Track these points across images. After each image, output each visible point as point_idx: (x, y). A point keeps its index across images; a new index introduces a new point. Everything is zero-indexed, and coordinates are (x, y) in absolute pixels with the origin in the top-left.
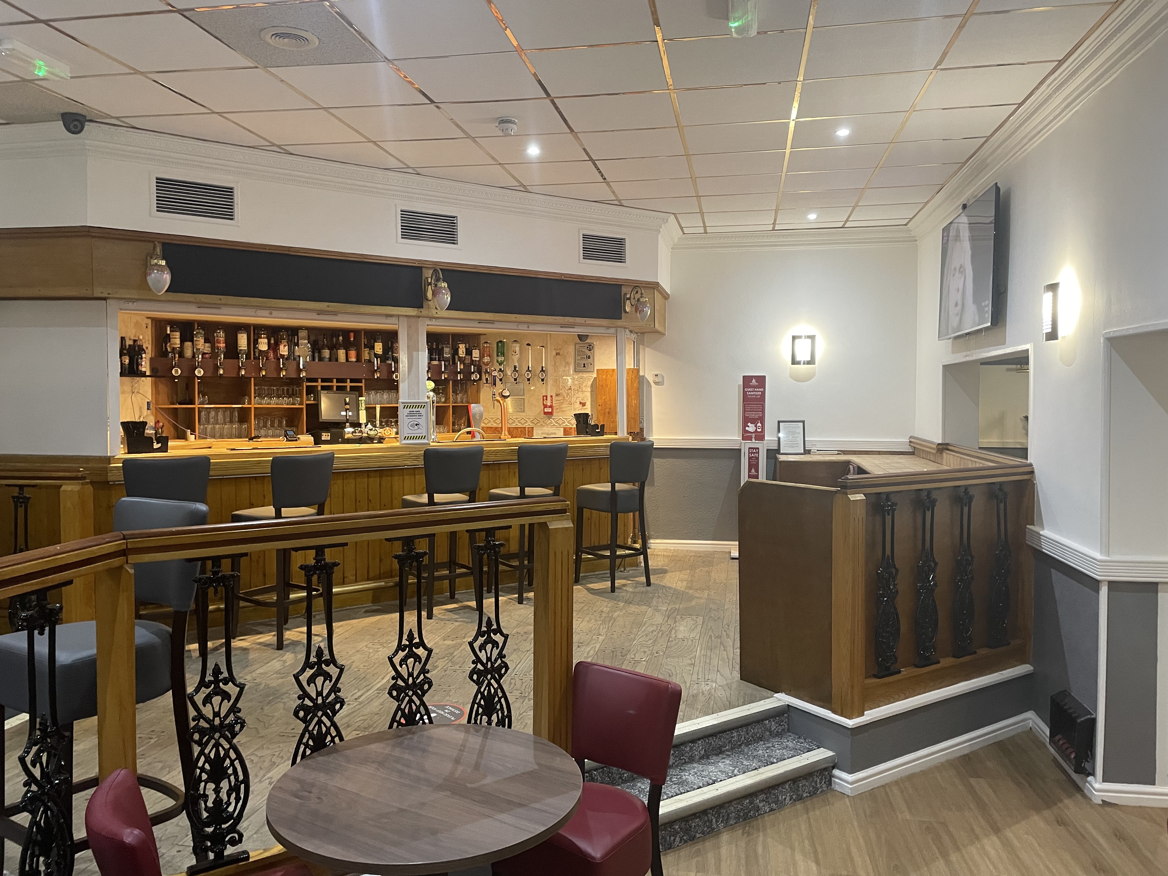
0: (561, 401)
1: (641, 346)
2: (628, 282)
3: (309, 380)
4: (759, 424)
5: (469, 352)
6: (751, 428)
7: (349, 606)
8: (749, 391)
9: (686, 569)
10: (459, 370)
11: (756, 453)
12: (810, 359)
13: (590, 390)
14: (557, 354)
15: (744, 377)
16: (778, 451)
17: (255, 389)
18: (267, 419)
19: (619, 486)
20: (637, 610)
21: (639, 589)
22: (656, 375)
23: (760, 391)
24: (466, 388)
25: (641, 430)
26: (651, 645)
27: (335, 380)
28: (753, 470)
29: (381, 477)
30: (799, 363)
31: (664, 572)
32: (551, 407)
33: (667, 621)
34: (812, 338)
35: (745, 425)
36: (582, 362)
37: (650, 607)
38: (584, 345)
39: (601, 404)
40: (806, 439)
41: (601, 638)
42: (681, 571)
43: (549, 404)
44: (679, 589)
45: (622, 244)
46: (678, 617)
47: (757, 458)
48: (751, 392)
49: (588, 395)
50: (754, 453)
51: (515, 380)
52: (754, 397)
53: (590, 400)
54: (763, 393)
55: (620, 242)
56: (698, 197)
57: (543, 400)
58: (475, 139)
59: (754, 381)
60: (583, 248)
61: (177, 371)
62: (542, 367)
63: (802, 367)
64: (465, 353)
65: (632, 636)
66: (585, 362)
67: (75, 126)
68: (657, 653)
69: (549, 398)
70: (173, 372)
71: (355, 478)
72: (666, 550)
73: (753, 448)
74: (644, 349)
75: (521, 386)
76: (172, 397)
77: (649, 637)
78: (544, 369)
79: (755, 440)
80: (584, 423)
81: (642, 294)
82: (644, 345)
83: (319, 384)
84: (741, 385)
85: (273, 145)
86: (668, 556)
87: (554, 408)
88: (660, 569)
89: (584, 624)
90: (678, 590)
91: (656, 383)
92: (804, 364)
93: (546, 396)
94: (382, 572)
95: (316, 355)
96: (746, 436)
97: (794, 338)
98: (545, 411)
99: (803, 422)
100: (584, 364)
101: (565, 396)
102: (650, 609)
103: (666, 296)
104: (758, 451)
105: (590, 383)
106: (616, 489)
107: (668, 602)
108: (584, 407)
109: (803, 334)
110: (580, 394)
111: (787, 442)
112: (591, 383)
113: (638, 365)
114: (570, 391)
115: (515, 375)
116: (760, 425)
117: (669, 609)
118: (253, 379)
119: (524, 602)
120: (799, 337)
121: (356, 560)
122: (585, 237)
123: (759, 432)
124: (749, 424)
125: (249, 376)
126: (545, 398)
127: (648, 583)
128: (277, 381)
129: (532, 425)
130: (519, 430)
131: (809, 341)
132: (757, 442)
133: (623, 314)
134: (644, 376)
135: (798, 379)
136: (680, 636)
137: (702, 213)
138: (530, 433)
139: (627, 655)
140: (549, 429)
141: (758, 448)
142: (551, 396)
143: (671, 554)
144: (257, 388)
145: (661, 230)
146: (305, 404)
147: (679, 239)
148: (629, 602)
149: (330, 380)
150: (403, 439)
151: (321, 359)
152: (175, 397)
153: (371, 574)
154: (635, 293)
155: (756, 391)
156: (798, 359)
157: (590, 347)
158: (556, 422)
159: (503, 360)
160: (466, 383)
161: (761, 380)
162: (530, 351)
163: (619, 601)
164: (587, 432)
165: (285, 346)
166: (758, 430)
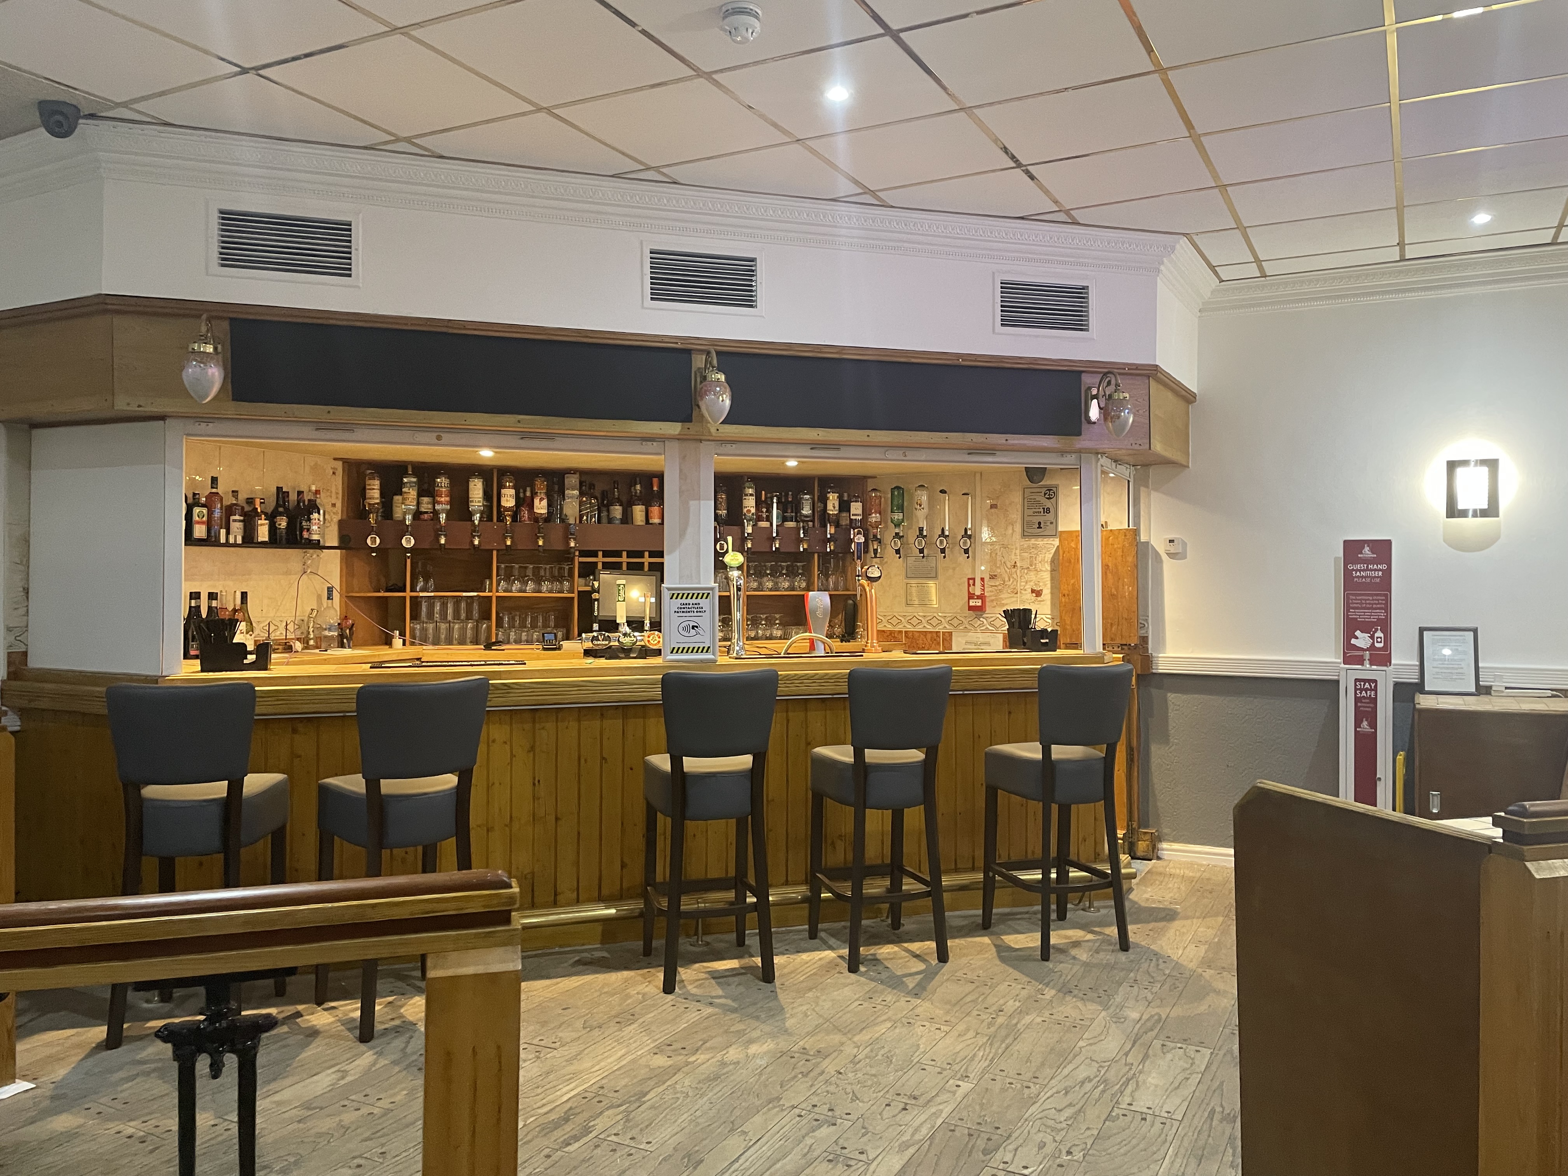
0: (1000, 587)
1: (1142, 489)
2: (1093, 367)
3: (583, 554)
4: (1379, 634)
5: (844, 506)
6: (1362, 640)
7: (560, 946)
8: (1356, 571)
9: (1217, 915)
10: (829, 536)
11: (1371, 690)
12: (1486, 507)
13: (1049, 568)
14: (993, 506)
15: (1345, 542)
16: (1419, 687)
17: (498, 567)
18: (527, 615)
19: (1059, 752)
20: (1074, 1014)
21: (1102, 955)
22: (1171, 541)
23: (1380, 570)
24: (844, 566)
25: (1144, 641)
26: (1064, 1125)
27: (624, 554)
28: (1365, 724)
29: (625, 717)
30: (1463, 514)
31: (1167, 915)
32: (982, 597)
33: (1127, 1054)
34: (1492, 464)
35: (1349, 634)
36: (1036, 520)
37: (1106, 1008)
38: (1038, 490)
39: (1066, 592)
40: (1480, 665)
41: (966, 1086)
42: (1204, 918)
43: (978, 592)
44: (1185, 963)
45: (1083, 298)
46: (1157, 1044)
47: (1374, 701)
48: (1360, 571)
49: (1047, 576)
50: (1366, 690)
51: (921, 551)
52: (1368, 580)
53: (1049, 586)
54: (1388, 573)
55: (1080, 293)
56: (1223, 188)
57: (969, 585)
58: (715, 76)
59: (1367, 549)
60: (1002, 306)
61: (374, 541)
62: (966, 530)
63: (1469, 522)
64: (837, 508)
65: (1034, 1089)
66: (1041, 519)
67: (60, 124)
68: (1069, 1153)
69: (978, 582)
70: (369, 541)
71: (579, 721)
72: (1191, 865)
73: (1365, 681)
74: (1149, 495)
75: (932, 562)
76: (379, 580)
77: (1070, 1098)
78: (969, 532)
79: (1371, 664)
80: (1020, 627)
81: (1117, 385)
82: (1147, 487)
83: (600, 559)
84: (1340, 558)
85: (398, 140)
86: (1191, 880)
87: (987, 600)
88: (1164, 909)
89: (948, 1040)
90: (1182, 965)
91: (1172, 555)
92: (1475, 515)
93: (974, 579)
94: (625, 885)
95: (604, 514)
96: (1352, 655)
97: (1452, 466)
98: (971, 604)
99: (1475, 631)
100: (1040, 523)
101: (1007, 579)
102: (1103, 1013)
103: (1187, 397)
104: (1376, 686)
105: (1049, 556)
106: (1054, 756)
107: (1150, 997)
108: (1039, 599)
109: (1472, 457)
110: (1032, 576)
111: (1437, 670)
112: (1051, 556)
113: (1137, 523)
114: (1014, 570)
115: (921, 542)
116: (1382, 635)
117: (1145, 1017)
118: (495, 553)
119: (862, 969)
120: (1465, 463)
121: (577, 863)
122: (1006, 286)
123: (1379, 649)
124: (1358, 633)
125: (487, 548)
126: (971, 582)
127: (1124, 944)
128: (535, 556)
129: (949, 628)
130: (929, 636)
131: (1485, 470)
132: (1374, 667)
133: (1085, 426)
134: (1148, 543)
135: (1461, 545)
136: (1140, 1106)
137: (1243, 230)
138: (945, 642)
139: (997, 1149)
140: (979, 635)
141: (1375, 681)
142: (982, 579)
143: (1198, 875)
144: (503, 566)
145: (1162, 268)
146: (576, 592)
147: (1212, 293)
148: (1066, 990)
149: (618, 554)
150: (669, 652)
151: (610, 521)
152: (383, 580)
153: (605, 892)
154: (1105, 384)
155: (1371, 570)
156: (1461, 504)
157: (1051, 493)
158: (991, 624)
159: (901, 518)
160: (844, 560)
161: (1383, 549)
162: (947, 502)
163: (1047, 985)
164: (1024, 644)
165: (541, 500)
166: (1377, 645)
